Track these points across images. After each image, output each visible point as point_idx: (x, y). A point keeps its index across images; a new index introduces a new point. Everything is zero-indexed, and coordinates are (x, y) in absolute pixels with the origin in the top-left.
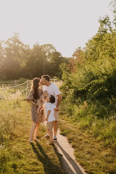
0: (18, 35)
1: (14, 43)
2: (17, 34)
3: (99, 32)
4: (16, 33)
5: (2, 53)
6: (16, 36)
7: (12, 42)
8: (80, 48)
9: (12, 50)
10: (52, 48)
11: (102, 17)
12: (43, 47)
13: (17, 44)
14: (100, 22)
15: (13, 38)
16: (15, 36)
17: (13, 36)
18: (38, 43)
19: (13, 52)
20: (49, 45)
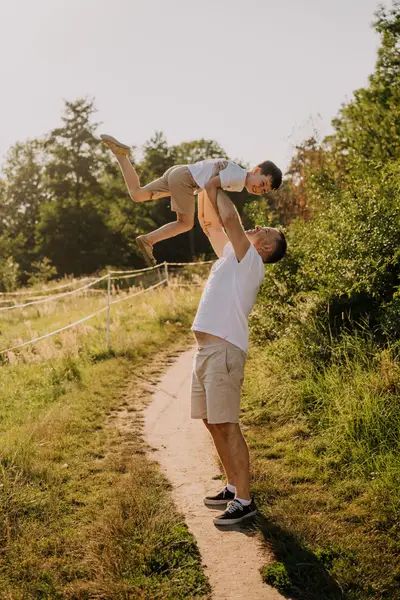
0: (84, 114)
1: (73, 144)
2: (84, 110)
3: (382, 69)
4: (79, 109)
5: (40, 186)
6: (79, 120)
7: (67, 143)
8: (312, 142)
9: (69, 170)
10: (212, 152)
11: (386, 12)
12: (183, 153)
13: (85, 146)
14: (380, 31)
15: (68, 128)
16: (75, 120)
17: (69, 121)
18: (163, 139)
19: (72, 176)
20: (202, 144)
